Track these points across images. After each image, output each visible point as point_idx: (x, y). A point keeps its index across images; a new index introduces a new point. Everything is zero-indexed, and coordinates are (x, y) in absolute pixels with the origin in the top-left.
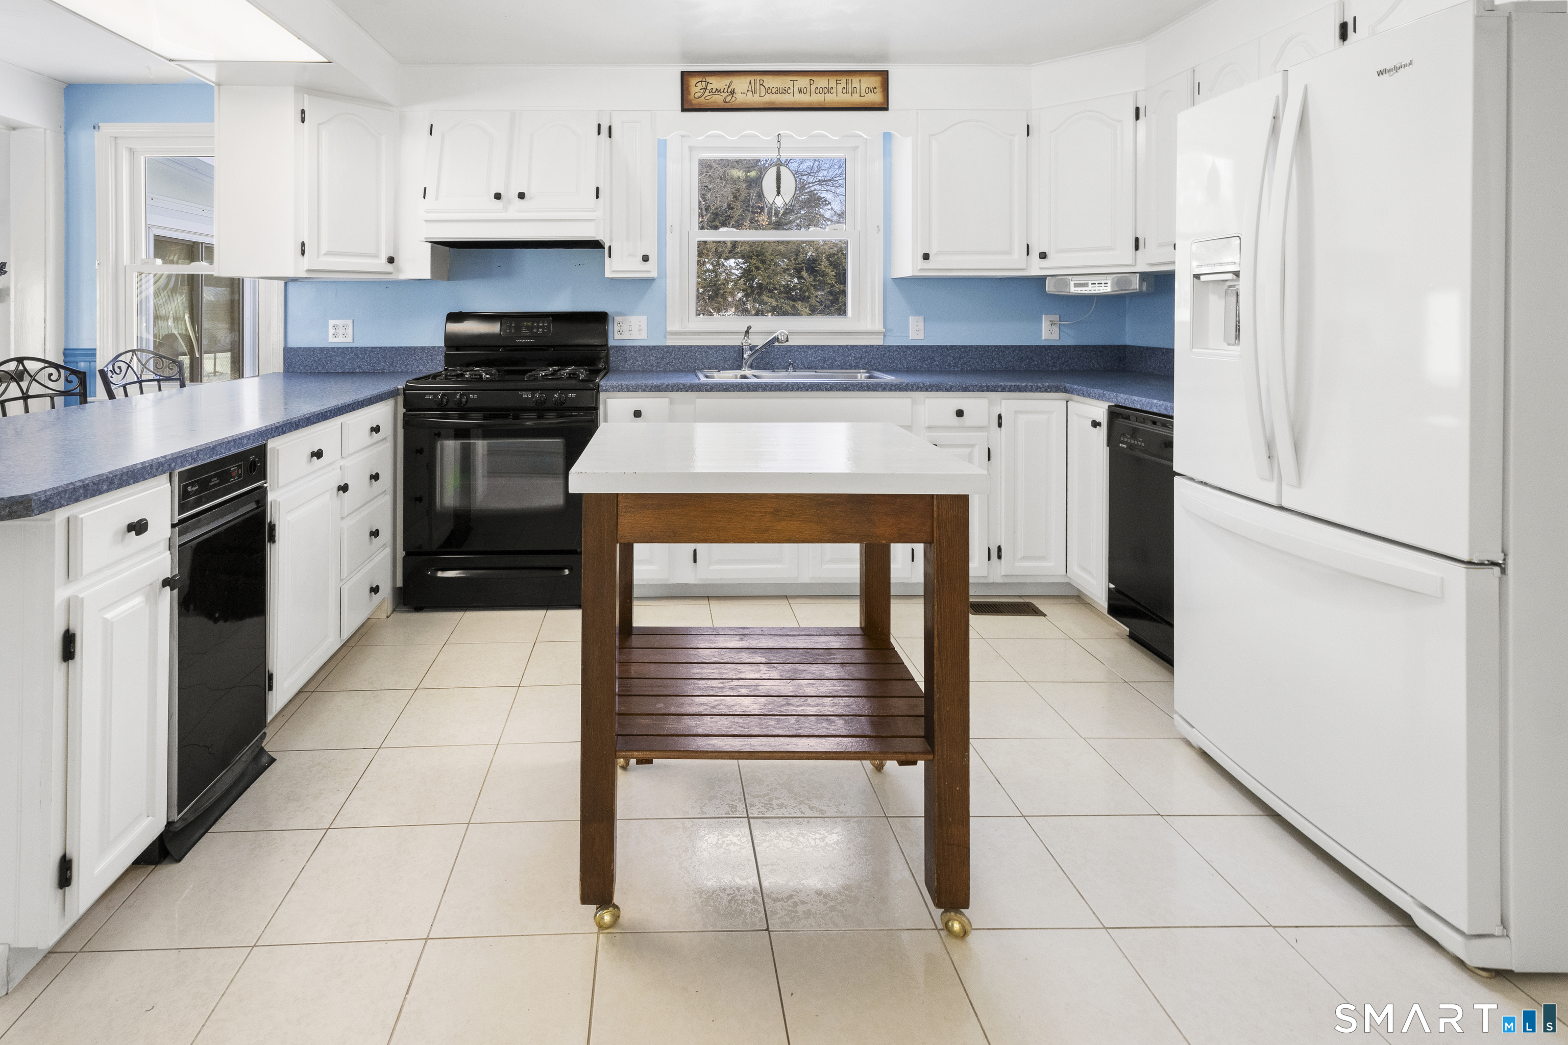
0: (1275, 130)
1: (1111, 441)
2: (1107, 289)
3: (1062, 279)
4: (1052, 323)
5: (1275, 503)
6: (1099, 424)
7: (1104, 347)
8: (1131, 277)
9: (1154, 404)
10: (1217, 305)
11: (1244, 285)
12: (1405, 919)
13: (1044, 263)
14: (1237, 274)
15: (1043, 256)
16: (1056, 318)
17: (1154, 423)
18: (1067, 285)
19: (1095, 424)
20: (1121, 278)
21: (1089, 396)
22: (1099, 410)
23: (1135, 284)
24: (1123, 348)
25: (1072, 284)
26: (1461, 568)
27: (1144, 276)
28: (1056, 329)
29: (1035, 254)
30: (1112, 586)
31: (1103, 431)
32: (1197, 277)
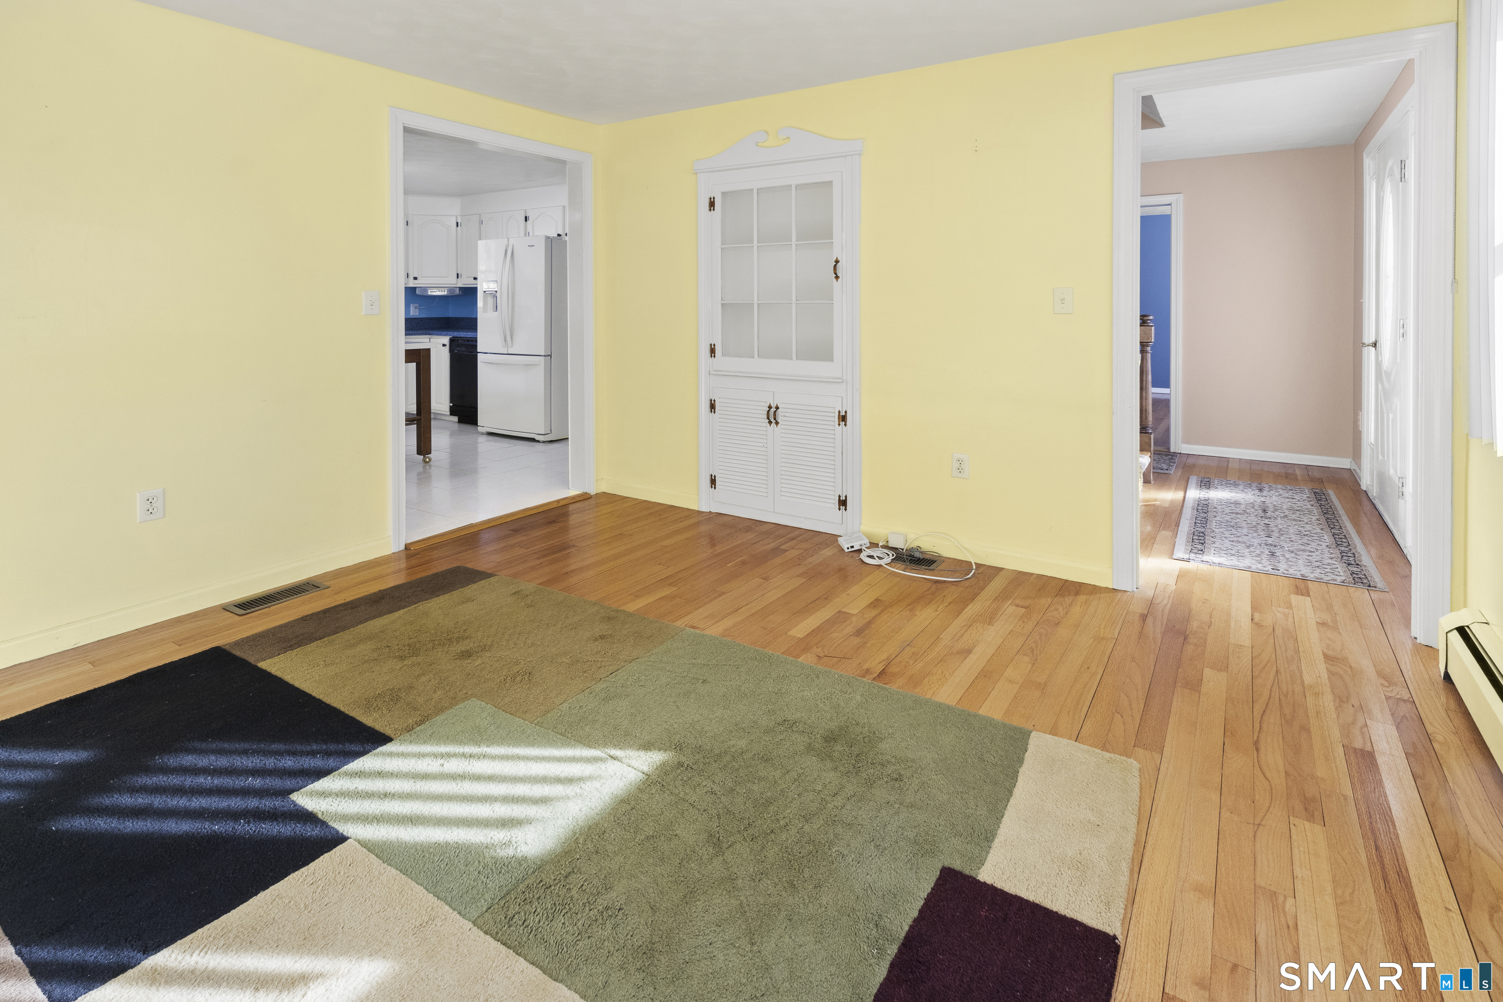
0: (506, 254)
1: (451, 351)
2: (444, 293)
3: (425, 289)
4: (416, 308)
5: (506, 353)
6: (446, 345)
7: (440, 318)
8: (455, 289)
9: (469, 335)
10: (490, 300)
11: (498, 295)
12: (532, 440)
13: (416, 281)
14: (496, 291)
15: (415, 278)
16: (417, 305)
17: (468, 341)
18: (427, 291)
19: (444, 345)
20: (451, 290)
21: (441, 335)
22: (446, 340)
23: (457, 292)
24: (448, 318)
25: (429, 291)
26: (543, 357)
27: (460, 288)
28: (417, 310)
29: (411, 278)
30: (451, 404)
31: (447, 348)
32: (485, 292)
